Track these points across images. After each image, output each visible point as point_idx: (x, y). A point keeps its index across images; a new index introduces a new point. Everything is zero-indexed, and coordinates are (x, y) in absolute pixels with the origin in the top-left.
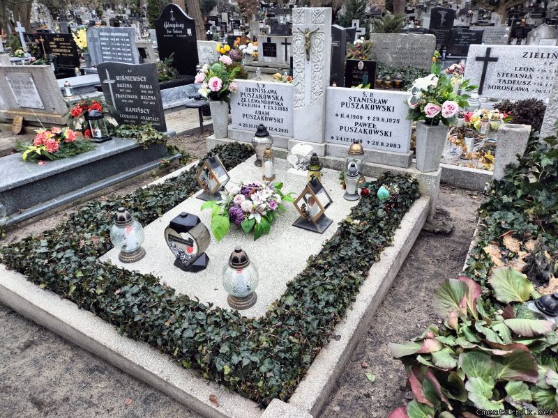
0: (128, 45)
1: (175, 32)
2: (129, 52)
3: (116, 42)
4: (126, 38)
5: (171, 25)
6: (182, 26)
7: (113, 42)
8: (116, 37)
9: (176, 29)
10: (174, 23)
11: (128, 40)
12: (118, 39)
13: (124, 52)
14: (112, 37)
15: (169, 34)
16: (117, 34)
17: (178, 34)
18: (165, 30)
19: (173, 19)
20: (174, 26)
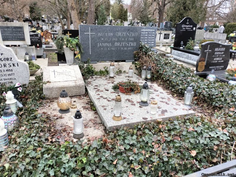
0: (153, 35)
1: (187, 29)
2: (153, 39)
3: (145, 34)
4: (153, 32)
5: (186, 26)
6: (192, 26)
7: (143, 34)
8: (146, 32)
9: (188, 28)
10: (188, 25)
11: (154, 33)
12: (146, 33)
13: (149, 39)
14: (143, 32)
15: (184, 30)
16: (147, 30)
17: (188, 30)
18: (182, 28)
19: (188, 23)
20: (187, 26)
